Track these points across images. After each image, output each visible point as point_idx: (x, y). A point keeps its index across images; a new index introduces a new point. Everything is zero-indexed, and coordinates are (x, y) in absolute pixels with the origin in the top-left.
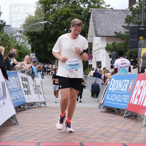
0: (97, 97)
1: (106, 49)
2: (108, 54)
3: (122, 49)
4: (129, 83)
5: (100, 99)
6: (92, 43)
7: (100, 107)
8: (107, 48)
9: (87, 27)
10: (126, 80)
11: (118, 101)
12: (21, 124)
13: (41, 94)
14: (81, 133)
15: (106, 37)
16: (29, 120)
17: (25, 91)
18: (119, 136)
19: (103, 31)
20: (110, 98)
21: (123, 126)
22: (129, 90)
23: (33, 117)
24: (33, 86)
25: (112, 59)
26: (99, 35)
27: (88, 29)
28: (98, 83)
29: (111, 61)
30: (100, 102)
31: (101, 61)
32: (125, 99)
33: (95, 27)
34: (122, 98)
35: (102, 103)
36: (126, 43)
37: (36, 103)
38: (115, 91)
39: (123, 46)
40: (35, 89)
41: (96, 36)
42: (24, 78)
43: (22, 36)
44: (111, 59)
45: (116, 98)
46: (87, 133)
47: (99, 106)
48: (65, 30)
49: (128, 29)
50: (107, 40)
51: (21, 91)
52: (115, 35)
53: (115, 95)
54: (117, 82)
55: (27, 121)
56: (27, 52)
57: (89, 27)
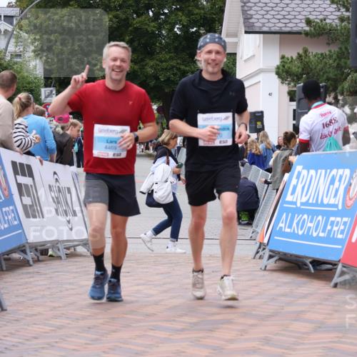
0: (250, 224)
1: (277, 73)
2: (285, 88)
3: (330, 72)
4: (350, 179)
5: (259, 230)
6: (235, 54)
7: (261, 253)
8: (280, 70)
9: (221, 4)
10: (341, 171)
11: (315, 234)
12: (11, 308)
13: (75, 214)
14: (201, 335)
15: (278, 36)
16: (37, 298)
17: (25, 207)
18: (319, 343)
19: (268, 16)
20: (290, 227)
21: (328, 314)
22: (350, 199)
23: (49, 288)
24: (51, 190)
25: (298, 106)
26: (257, 30)
27: (222, 11)
28: (252, 180)
29: (294, 110)
30: (258, 239)
31: (262, 112)
32: (335, 228)
33: (245, 3)
34: (329, 227)
35: (266, 241)
36: (342, 55)
37: (59, 245)
38: (306, 203)
39: (331, 62)
40: (57, 198)
41: (246, 32)
42: (21, 165)
43: (12, 33)
44: (294, 105)
45: (310, 228)
46: (216, 334)
47: (258, 252)
48: (151, 14)
49: (347, 10)
50: (282, 44)
51: (11, 208)
52: (307, 29)
53: (305, 216)
54: (312, 176)
55: (32, 300)
56: (29, 83)
57: (225, 4)
